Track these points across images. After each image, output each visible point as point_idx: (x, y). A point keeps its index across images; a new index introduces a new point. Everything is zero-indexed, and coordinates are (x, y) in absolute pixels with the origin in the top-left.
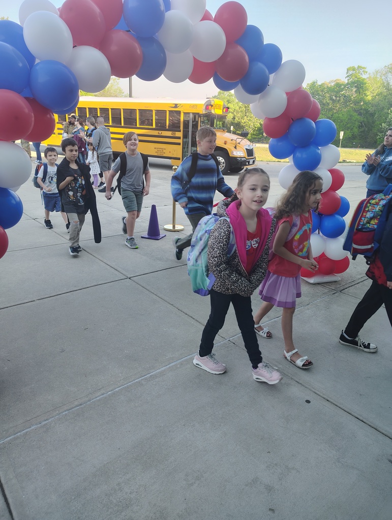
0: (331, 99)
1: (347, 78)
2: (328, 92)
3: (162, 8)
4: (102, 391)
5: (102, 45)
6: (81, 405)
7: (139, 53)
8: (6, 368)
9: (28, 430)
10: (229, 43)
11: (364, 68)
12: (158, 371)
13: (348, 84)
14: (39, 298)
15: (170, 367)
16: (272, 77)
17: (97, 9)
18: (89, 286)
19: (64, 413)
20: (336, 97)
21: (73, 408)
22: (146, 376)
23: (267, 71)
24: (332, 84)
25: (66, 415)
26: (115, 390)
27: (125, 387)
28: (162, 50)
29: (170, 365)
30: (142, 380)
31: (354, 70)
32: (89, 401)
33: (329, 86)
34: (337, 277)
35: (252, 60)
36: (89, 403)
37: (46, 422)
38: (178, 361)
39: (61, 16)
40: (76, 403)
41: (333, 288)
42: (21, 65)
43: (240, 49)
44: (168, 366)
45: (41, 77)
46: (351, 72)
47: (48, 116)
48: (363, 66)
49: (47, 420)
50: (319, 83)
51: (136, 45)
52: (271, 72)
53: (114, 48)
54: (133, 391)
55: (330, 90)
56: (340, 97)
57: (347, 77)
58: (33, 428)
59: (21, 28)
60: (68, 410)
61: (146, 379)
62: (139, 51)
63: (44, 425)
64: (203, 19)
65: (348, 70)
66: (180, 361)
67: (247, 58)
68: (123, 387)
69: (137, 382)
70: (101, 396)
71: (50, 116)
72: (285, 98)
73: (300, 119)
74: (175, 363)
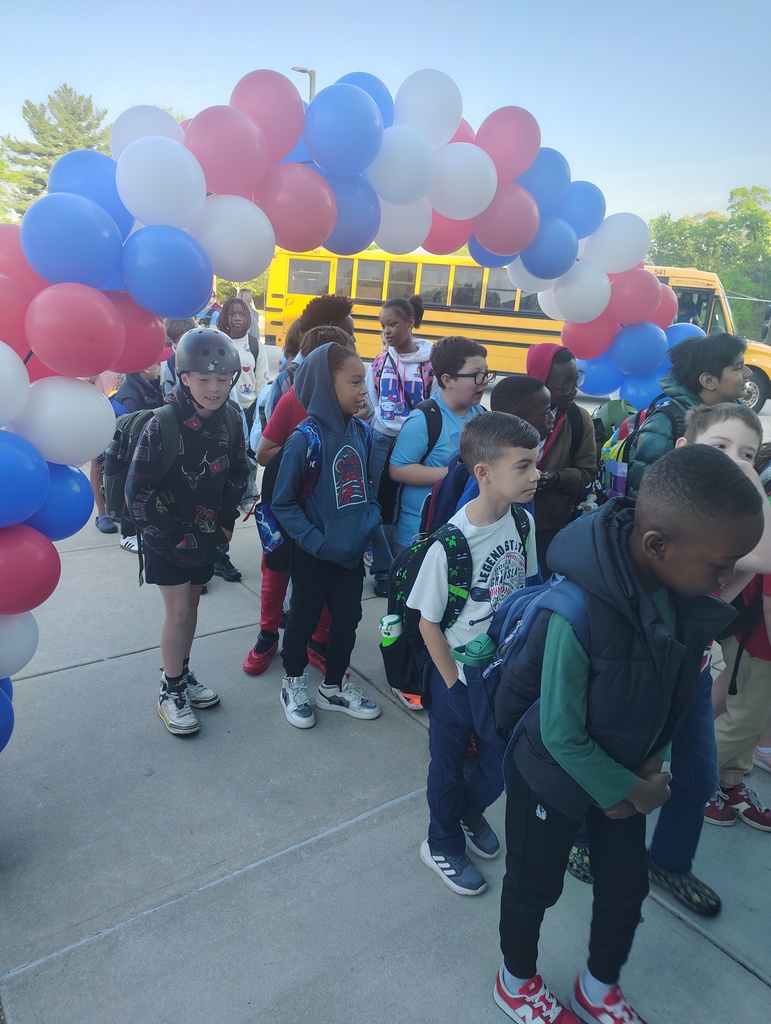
0: (698, 250)
1: (730, 211)
2: (691, 236)
3: (378, 122)
4: (222, 869)
5: (259, 191)
6: (179, 896)
8: (40, 805)
9: (72, 947)
11: (765, 191)
12: (333, 829)
13: (732, 221)
14: (113, 654)
15: (358, 823)
16: (583, 244)
17: (255, 129)
18: (208, 632)
19: (145, 913)
20: (707, 245)
21: (164, 902)
22: (309, 841)
23: (574, 235)
24: (700, 221)
25: (149, 916)
26: (247, 868)
27: (267, 863)
28: (372, 197)
29: (360, 818)
30: (302, 848)
31: (744, 193)
32: (196, 887)
33: (694, 225)
35: (545, 214)
36: (195, 893)
37: (109, 931)
38: (375, 810)
39: (187, 144)
40: (170, 892)
42: (106, 234)
43: (523, 194)
44: (354, 821)
45: (144, 258)
46: (737, 199)
47: (153, 325)
48: (762, 188)
49: (112, 926)
50: (674, 219)
51: (326, 191)
52: (581, 236)
53: (282, 197)
54: (282, 872)
55: (696, 232)
56: (715, 246)
57: (731, 207)
58: (83, 942)
59: (113, 164)
60: (153, 907)
61: (308, 847)
62: (329, 203)
63: (106, 937)
64: (455, 139)
65: (732, 194)
67: (536, 210)
68: (264, 861)
69: (290, 852)
70: (220, 880)
71: (156, 324)
72: (606, 285)
73: (636, 325)
74: (369, 813)
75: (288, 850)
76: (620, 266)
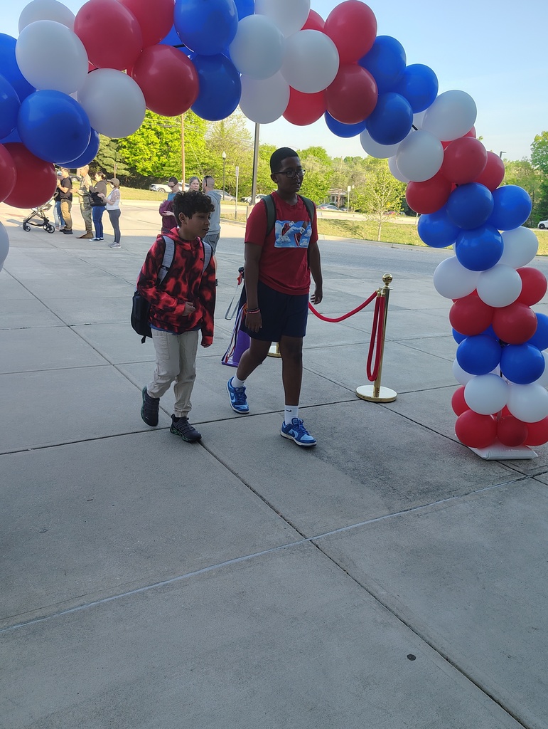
4: (82, 601)
6: (44, 617)
7: (192, 79)
10: (345, 64)
12: (181, 578)
15: (200, 574)
17: (129, 17)
19: (15, 627)
21: (33, 620)
22: (157, 585)
25: (16, 630)
26: (102, 601)
27: (119, 598)
28: (233, 72)
29: (201, 571)
30: (149, 590)
32: (59, 612)
34: (532, 452)
35: (384, 90)
38: (216, 566)
40: (38, 614)
41: (521, 471)
43: (364, 73)
45: (33, 115)
47: (46, 171)
51: (189, 68)
53: (153, 71)
54: (129, 605)
60: (21, 623)
61: (155, 589)
62: (191, 77)
64: (305, 27)
66: (219, 565)
67: (374, 87)
68: (117, 597)
69: (139, 593)
70: (79, 608)
71: (49, 171)
72: (439, 150)
73: (467, 184)
74: (210, 568)
76: (452, 136)
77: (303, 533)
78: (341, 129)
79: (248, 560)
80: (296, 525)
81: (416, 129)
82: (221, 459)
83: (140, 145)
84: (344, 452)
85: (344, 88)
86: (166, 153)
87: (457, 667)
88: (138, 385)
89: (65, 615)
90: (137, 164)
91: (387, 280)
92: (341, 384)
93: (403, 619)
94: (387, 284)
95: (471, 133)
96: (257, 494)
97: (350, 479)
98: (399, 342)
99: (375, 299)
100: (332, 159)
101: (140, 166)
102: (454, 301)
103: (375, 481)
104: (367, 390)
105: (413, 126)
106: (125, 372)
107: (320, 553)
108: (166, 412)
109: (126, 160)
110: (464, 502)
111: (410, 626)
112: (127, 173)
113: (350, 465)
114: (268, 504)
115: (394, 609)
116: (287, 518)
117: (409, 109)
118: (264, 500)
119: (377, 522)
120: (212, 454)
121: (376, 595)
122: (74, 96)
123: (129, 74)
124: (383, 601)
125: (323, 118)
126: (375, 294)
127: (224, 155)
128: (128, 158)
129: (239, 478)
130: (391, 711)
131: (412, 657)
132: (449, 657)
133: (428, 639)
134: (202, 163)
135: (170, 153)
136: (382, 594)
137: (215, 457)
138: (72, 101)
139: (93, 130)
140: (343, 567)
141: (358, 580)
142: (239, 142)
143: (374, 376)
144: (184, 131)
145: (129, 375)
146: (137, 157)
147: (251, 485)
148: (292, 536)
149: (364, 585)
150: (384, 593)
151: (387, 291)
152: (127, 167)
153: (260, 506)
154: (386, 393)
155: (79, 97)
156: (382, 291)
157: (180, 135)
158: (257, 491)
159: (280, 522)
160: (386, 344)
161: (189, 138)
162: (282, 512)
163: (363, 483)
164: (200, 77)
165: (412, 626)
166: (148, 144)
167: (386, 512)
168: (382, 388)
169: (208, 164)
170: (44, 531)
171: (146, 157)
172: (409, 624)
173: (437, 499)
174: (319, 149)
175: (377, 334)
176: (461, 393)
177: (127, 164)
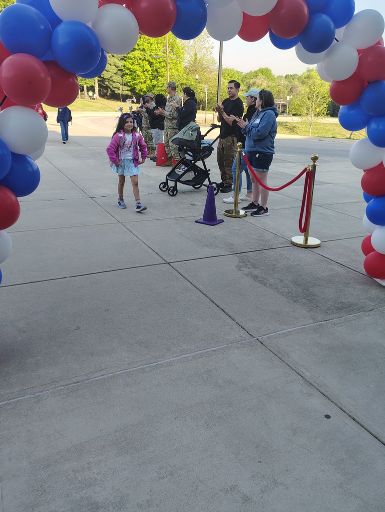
4: (103, 372)
6: (78, 382)
7: (172, 8)
9: (21, 398)
12: (166, 361)
19: (60, 388)
21: (70, 384)
22: (152, 364)
25: (60, 390)
26: (116, 373)
29: (182, 357)
30: (146, 367)
32: (88, 379)
36: (87, 381)
37: (40, 394)
38: (192, 354)
40: (74, 380)
44: (179, 358)
45: (61, 39)
47: (71, 80)
49: (42, 392)
53: (144, 4)
54: (134, 376)
58: (27, 397)
60: (64, 386)
63: (37, 396)
66: (194, 354)
67: (306, 10)
68: (126, 371)
69: (140, 368)
70: (101, 377)
71: (74, 80)
72: (356, 56)
73: (376, 82)
74: (188, 355)
75: (140, 367)
77: (252, 334)
78: (281, 43)
79: (213, 351)
80: (246, 329)
81: (338, 41)
82: (195, 284)
83: (138, 72)
84: (282, 281)
85: (283, 11)
86: (155, 78)
87: (360, 424)
88: (138, 236)
89: (92, 381)
90: (136, 86)
91: (315, 159)
92: (280, 235)
93: (322, 391)
94: (314, 162)
95: (380, 43)
96: (220, 308)
97: (286, 299)
98: (323, 206)
99: (305, 173)
100: (276, 77)
101: (138, 88)
102: (365, 171)
103: (304, 301)
104: (299, 239)
105: (335, 39)
106: (129, 228)
107: (264, 347)
108: (158, 254)
109: (128, 84)
110: (369, 315)
111: (327, 397)
112: (129, 93)
113: (286, 290)
114: (228, 315)
115: (316, 385)
116: (240, 324)
117: (332, 25)
118: (225, 312)
119: (304, 328)
120: (189, 281)
121: (303, 375)
122: (90, 25)
123: (127, 7)
124: (308, 379)
125: (267, 35)
126: (306, 169)
127: (197, 77)
128: (130, 82)
129: (207, 297)
130: (312, 450)
131: (328, 417)
132: (355, 418)
133: (340, 405)
134: (182, 84)
135: (159, 77)
136: (307, 375)
137: (191, 283)
138: (88, 28)
139: (102, 50)
140: (280, 356)
141: (291, 365)
142: (208, 67)
143: (304, 229)
144: (168, 60)
145: (132, 230)
146: (136, 82)
147: (215, 302)
148: (244, 336)
149: (295, 369)
150: (309, 374)
151: (314, 167)
152: (129, 89)
153: (222, 316)
154: (312, 241)
155: (93, 25)
156: (310, 167)
157: (166, 64)
158: (220, 306)
159: (236, 326)
160: (313, 208)
161: (172, 66)
162: (237, 320)
163: (295, 302)
164: (177, 7)
165: (329, 396)
166: (144, 71)
167: (312, 321)
168: (309, 238)
169: (185, 84)
170: (78, 328)
171: (142, 81)
172: (327, 395)
173: (349, 313)
174: (267, 69)
175: (306, 201)
176: (369, 239)
177: (129, 86)
